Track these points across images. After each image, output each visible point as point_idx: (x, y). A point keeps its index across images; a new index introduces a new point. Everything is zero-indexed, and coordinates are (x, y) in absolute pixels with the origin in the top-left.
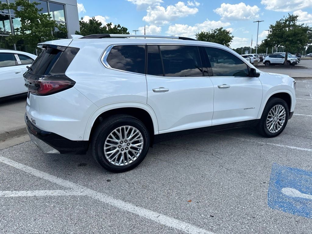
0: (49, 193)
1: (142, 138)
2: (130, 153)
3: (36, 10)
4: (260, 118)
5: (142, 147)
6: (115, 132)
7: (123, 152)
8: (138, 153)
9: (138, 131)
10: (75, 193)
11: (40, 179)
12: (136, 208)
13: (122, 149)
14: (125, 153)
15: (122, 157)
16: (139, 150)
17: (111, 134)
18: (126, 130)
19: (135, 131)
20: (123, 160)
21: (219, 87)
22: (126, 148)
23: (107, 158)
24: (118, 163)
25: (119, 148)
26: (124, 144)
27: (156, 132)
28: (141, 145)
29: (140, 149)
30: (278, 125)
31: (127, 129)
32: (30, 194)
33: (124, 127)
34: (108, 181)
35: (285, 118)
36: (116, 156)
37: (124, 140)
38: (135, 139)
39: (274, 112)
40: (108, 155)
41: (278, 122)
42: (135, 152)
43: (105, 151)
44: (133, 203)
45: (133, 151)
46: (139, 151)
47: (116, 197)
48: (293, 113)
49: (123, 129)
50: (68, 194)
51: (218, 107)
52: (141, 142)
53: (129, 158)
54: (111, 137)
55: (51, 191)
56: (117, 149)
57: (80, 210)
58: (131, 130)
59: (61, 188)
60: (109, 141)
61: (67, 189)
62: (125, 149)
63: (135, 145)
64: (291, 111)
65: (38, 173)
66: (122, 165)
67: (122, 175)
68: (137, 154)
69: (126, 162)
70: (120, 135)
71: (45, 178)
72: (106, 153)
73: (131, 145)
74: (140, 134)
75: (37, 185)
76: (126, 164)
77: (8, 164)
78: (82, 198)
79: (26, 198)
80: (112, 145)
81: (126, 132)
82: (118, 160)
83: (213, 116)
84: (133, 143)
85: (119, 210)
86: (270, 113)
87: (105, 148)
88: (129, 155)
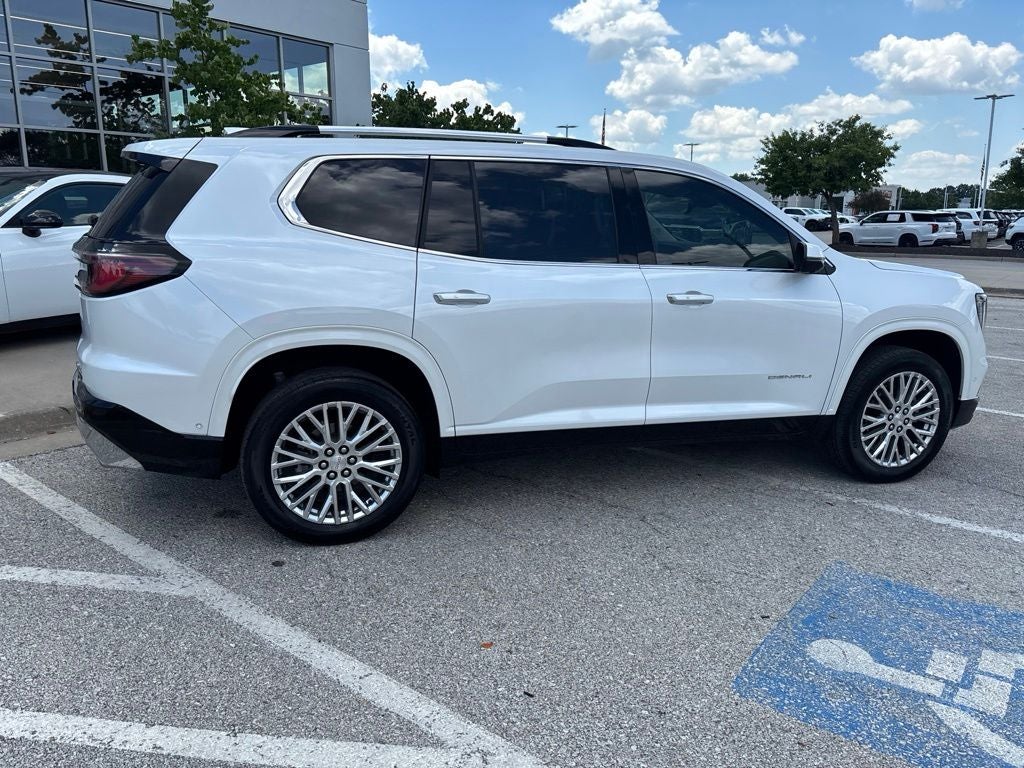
0: (96, 579)
1: (397, 444)
2: (357, 487)
3: (239, 61)
4: (832, 411)
5: (396, 474)
6: (306, 418)
7: (333, 484)
8: (383, 490)
9: (384, 421)
10: (163, 589)
11: (93, 540)
12: (315, 645)
13: (331, 472)
14: (341, 487)
15: (330, 497)
16: (389, 481)
17: (294, 423)
18: (345, 416)
19: (374, 421)
20: (331, 508)
21: (671, 300)
22: (342, 472)
23: (282, 494)
24: (318, 515)
25: (320, 467)
26: (337, 456)
27: (446, 430)
28: (394, 466)
29: (390, 478)
30: (908, 443)
31: (346, 411)
32: (44, 576)
33: (339, 405)
34: (278, 564)
35: (935, 421)
36: (312, 494)
37: (336, 446)
38: (375, 446)
39: (890, 395)
40: (286, 486)
41: (909, 433)
42: (375, 487)
43: (274, 474)
44: (313, 632)
45: (369, 483)
46: (387, 484)
47: (274, 611)
48: (972, 404)
49: (333, 412)
50: (142, 589)
51: (667, 364)
52: (394, 457)
53: (354, 504)
54: (293, 433)
55: (104, 576)
56: (315, 470)
57: (152, 633)
58: (360, 416)
59: (136, 570)
60: (287, 445)
61: (152, 574)
62: (339, 474)
63: (373, 465)
64: (963, 398)
65: (92, 525)
66: (330, 521)
67: (326, 552)
68: (380, 495)
69: (344, 516)
70: (325, 428)
71: (105, 541)
72: (278, 481)
73: (362, 462)
74: (391, 430)
75: (76, 557)
76: (344, 520)
77: (29, 493)
78: (177, 602)
79: (29, 585)
80: (297, 458)
81: (345, 420)
82: (319, 504)
83: (650, 392)
84: (367, 458)
85: (262, 646)
86: (874, 398)
87: (274, 465)
88: (353, 493)
